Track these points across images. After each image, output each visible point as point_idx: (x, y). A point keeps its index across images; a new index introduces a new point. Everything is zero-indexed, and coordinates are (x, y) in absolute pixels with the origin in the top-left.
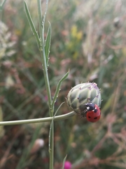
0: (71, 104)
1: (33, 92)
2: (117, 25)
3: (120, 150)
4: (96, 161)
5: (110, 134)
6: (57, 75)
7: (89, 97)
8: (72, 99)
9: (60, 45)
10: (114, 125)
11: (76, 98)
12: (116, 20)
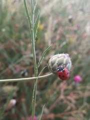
0: (51, 68)
1: (7, 66)
2: (70, 21)
3: (69, 108)
4: (52, 116)
5: (62, 97)
6: (25, 55)
7: (64, 63)
8: (52, 64)
9: (28, 33)
10: (65, 90)
11: (56, 64)
12: (70, 17)
